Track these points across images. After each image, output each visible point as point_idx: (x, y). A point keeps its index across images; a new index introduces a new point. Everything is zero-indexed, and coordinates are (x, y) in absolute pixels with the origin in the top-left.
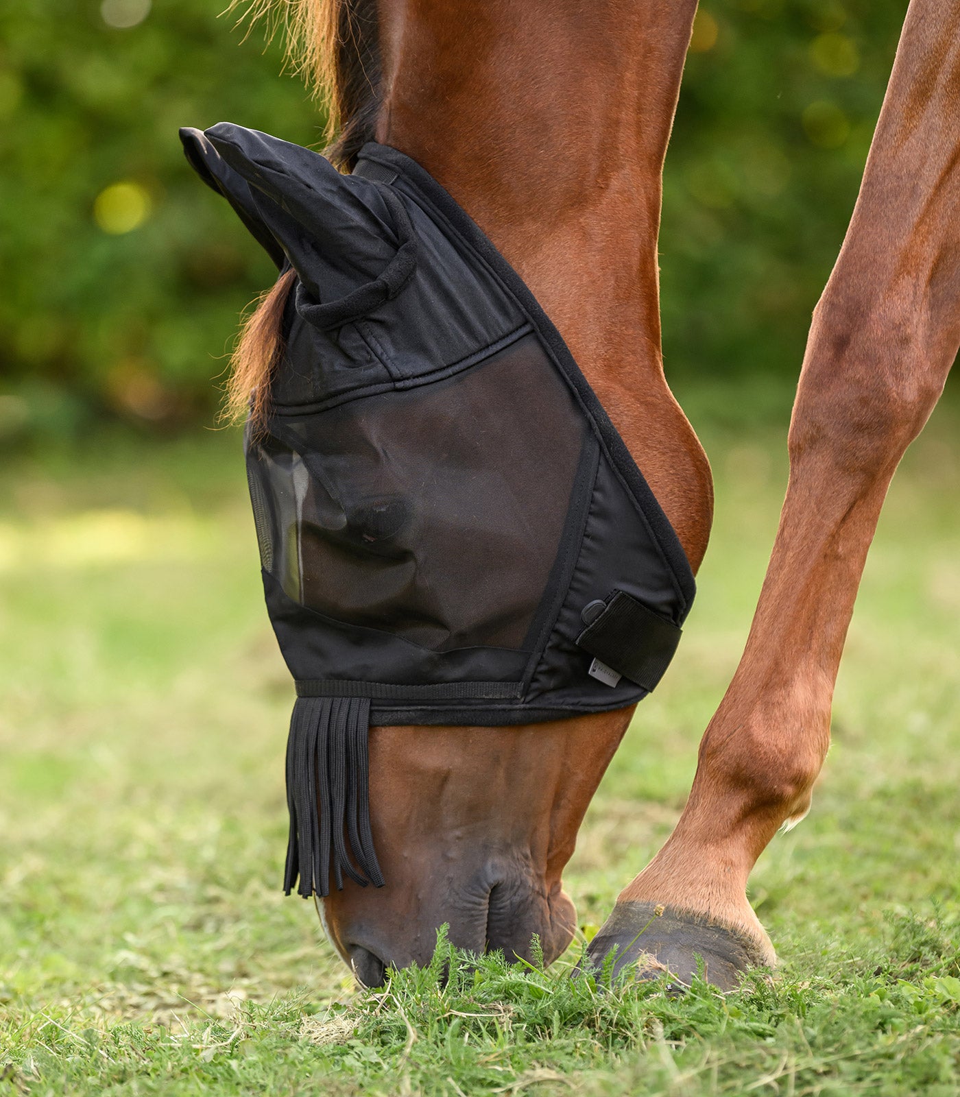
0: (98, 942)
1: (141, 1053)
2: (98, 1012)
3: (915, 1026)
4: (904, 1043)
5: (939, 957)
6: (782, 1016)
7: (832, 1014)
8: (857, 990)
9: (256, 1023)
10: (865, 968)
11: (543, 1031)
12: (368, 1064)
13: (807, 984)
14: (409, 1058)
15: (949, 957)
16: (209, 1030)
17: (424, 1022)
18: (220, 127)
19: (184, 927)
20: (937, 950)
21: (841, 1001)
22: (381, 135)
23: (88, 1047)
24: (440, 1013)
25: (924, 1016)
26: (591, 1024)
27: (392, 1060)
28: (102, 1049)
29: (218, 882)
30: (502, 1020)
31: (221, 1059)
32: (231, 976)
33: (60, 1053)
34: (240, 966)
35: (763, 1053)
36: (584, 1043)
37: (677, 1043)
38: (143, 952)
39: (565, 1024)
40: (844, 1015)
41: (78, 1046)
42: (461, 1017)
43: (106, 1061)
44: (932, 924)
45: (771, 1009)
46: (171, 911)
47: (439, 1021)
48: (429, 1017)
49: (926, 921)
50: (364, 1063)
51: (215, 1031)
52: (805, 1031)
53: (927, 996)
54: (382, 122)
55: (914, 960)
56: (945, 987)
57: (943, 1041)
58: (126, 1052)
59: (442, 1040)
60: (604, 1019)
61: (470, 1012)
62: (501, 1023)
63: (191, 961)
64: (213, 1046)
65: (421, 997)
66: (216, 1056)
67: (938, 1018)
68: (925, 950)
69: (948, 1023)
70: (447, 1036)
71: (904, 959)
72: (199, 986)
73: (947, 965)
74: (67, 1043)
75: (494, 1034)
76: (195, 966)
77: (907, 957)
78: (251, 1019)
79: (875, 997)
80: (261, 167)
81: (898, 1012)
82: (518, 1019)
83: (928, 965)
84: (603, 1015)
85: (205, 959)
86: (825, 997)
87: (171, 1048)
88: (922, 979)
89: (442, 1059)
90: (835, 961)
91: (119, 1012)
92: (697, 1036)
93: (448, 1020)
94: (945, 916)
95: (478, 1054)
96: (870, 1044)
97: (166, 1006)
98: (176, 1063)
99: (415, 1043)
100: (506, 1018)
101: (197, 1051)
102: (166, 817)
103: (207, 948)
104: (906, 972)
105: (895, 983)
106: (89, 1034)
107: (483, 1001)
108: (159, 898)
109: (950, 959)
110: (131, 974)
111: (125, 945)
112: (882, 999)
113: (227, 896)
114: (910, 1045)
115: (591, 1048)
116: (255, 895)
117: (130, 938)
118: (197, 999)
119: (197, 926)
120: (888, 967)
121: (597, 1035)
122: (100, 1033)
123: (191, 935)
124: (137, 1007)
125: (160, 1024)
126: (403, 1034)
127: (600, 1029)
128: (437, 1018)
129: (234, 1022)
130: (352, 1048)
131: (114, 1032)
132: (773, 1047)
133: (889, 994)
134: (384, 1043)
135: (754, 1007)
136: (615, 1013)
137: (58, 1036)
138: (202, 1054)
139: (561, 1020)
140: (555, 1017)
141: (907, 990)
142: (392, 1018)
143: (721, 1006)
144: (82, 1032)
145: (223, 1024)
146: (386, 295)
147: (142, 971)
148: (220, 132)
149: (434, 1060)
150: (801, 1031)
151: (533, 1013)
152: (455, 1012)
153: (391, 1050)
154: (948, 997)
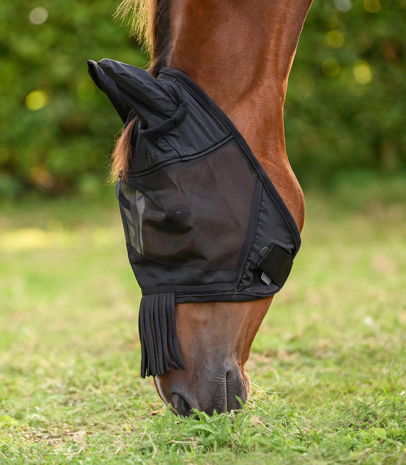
0: (24, 410)
1: (42, 457)
2: (24, 439)
3: (366, 448)
4: (361, 455)
5: (376, 419)
6: (310, 444)
7: (331, 443)
8: (342, 433)
9: (90, 445)
10: (345, 424)
11: (210, 449)
12: (137, 463)
13: (321, 430)
14: (154, 460)
15: (380, 419)
16: (70, 447)
17: (160, 445)
18: (104, 61)
19: (60, 404)
20: (375, 416)
21: (335, 438)
22: (169, 63)
23: (20, 454)
24: (167, 441)
25: (369, 444)
26: (230, 446)
27: (147, 460)
28: (25, 455)
29: (74, 385)
30: (193, 444)
31: (75, 460)
32: (80, 425)
33: (8, 457)
34: (83, 420)
35: (302, 459)
36: (227, 455)
37: (266, 455)
38: (43, 414)
39: (220, 446)
40: (337, 444)
41: (15, 454)
42: (176, 443)
43: (27, 460)
44: (373, 406)
45: (306, 441)
46: (55, 397)
47: (167, 445)
48: (162, 443)
49: (370, 404)
50: (135, 462)
51: (73, 448)
52: (320, 451)
53: (371, 436)
54: (169, 58)
55: (365, 421)
56: (378, 432)
57: (378, 455)
58: (36, 457)
59: (168, 453)
60: (236, 444)
61: (180, 441)
62: (193, 446)
63: (63, 418)
64: (72, 454)
65: (159, 434)
66: (73, 459)
67: (375, 445)
68: (370, 416)
69: (380, 447)
70: (170, 451)
71: (361, 420)
72: (66, 429)
73: (379, 423)
74: (11, 453)
75: (189, 450)
76: (65, 420)
77: (363, 419)
78: (88, 443)
79: (349, 436)
80: (122, 76)
81: (359, 442)
82: (200, 444)
83: (371, 423)
84: (236, 443)
85: (69, 417)
86: (328, 436)
87: (55, 455)
88: (369, 428)
89: (168, 460)
90: (332, 421)
91: (32, 439)
92: (275, 452)
93: (170, 444)
94: (379, 402)
95: (183, 459)
96: (347, 456)
97: (53, 437)
98: (56, 462)
99: (157, 454)
100: (194, 443)
101: (65, 456)
102: (53, 358)
103: (70, 412)
104: (362, 426)
105: (357, 430)
106: (20, 449)
107: (185, 436)
108: (49, 391)
109: (381, 420)
110: (38, 423)
111: (35, 411)
112: (352, 437)
113: (78, 391)
114: (364, 456)
115: (230, 456)
116: (90, 390)
117: (37, 408)
118: (66, 434)
119: (66, 404)
120: (355, 424)
121: (233, 451)
122: (25, 448)
123: (63, 407)
124: (40, 437)
125: (50, 445)
126: (151, 450)
127: (234, 448)
128: (166, 443)
129: (81, 444)
130: (130, 455)
131: (31, 448)
132: (307, 457)
133: (355, 435)
134: (143, 454)
135: (298, 440)
136: (240, 441)
137: (7, 450)
138: (68, 458)
139: (218, 444)
140: (215, 443)
141: (363, 433)
142: (147, 443)
143: (284, 439)
144: (17, 448)
145: (76, 445)
146: (176, 123)
147: (43, 422)
148: (104, 63)
149: (164, 461)
150: (318, 450)
151: (206, 442)
152: (173, 441)
153: (147, 457)
154: (380, 436)
